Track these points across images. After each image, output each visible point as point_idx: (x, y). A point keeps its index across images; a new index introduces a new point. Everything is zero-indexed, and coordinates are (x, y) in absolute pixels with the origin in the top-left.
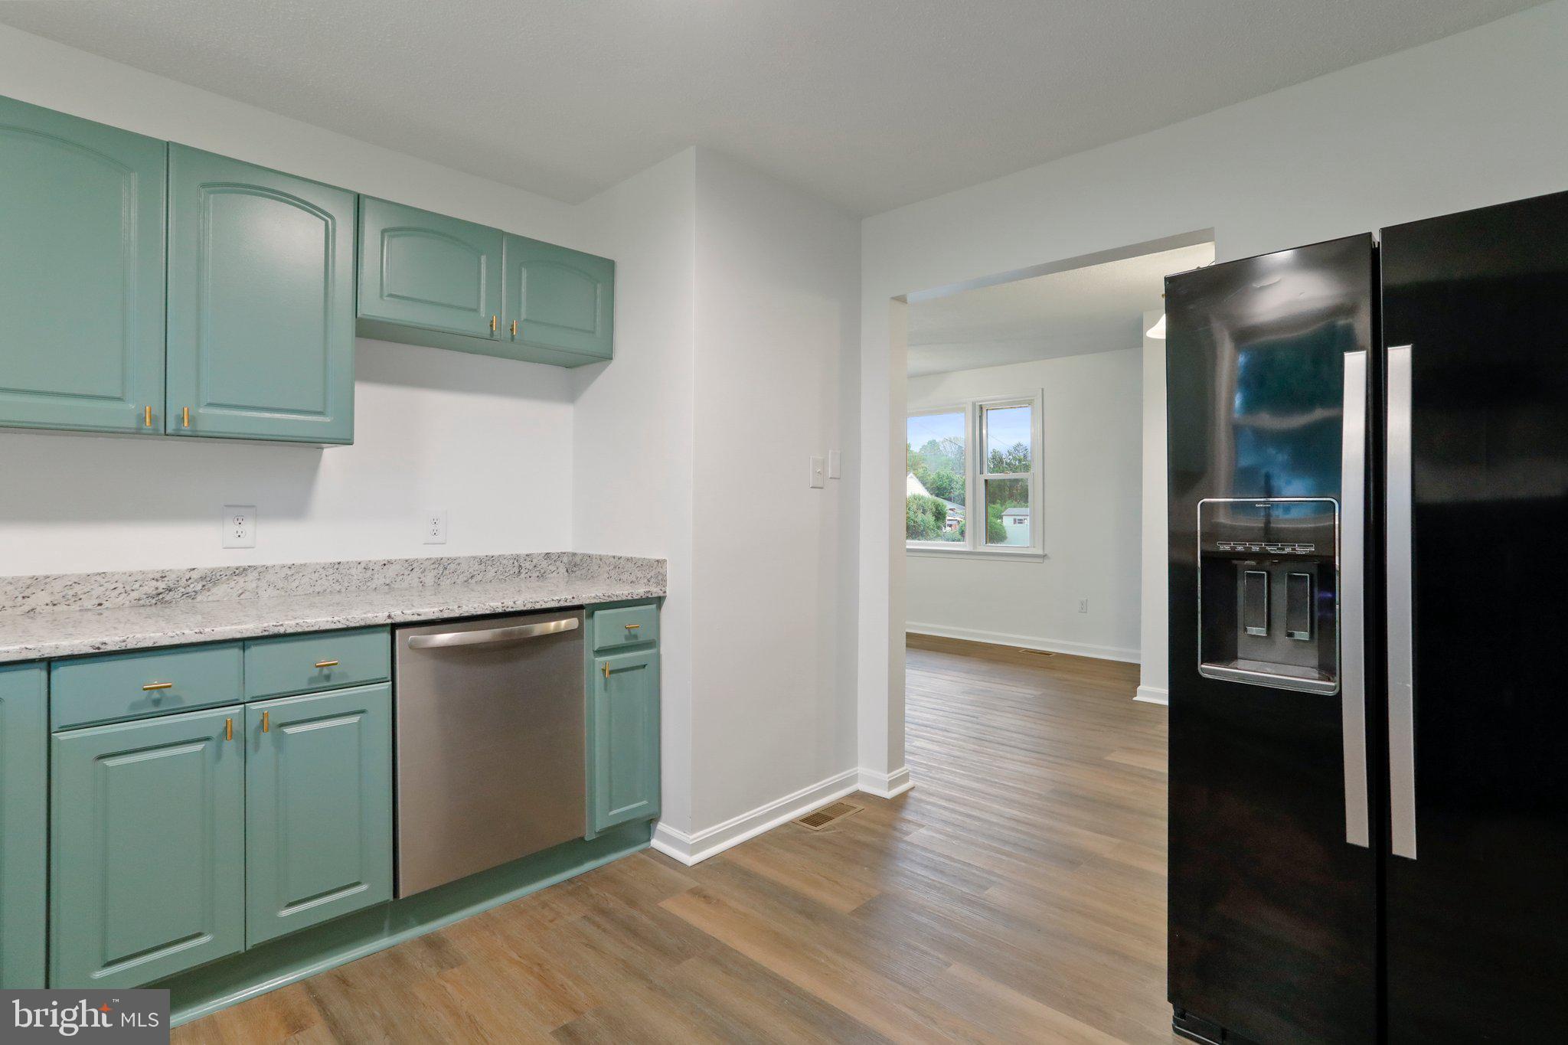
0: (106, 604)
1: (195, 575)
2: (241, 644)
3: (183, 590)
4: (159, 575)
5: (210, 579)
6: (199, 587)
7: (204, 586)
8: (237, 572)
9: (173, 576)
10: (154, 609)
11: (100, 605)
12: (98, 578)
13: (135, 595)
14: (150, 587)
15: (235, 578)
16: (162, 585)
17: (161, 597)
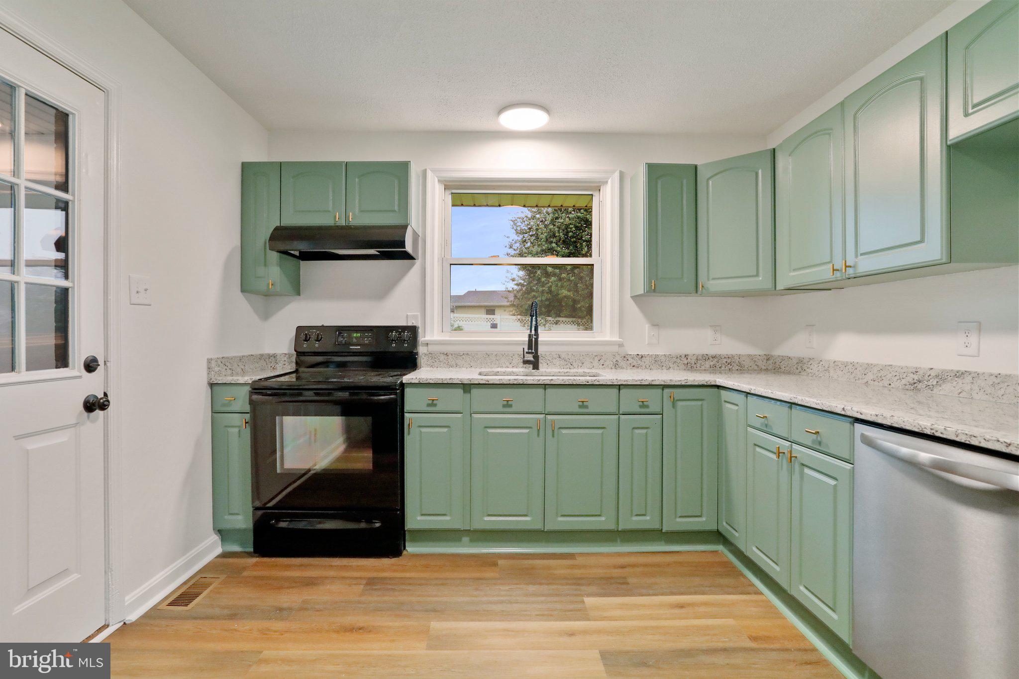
0: (893, 385)
1: (933, 373)
2: (789, 405)
3: (926, 383)
4: (914, 370)
5: (942, 377)
6: (935, 383)
7: (937, 382)
8: (958, 374)
9: (921, 372)
10: (912, 393)
11: (890, 384)
12: (889, 368)
13: (904, 381)
14: (911, 378)
15: (956, 379)
16: (916, 377)
17: (916, 385)
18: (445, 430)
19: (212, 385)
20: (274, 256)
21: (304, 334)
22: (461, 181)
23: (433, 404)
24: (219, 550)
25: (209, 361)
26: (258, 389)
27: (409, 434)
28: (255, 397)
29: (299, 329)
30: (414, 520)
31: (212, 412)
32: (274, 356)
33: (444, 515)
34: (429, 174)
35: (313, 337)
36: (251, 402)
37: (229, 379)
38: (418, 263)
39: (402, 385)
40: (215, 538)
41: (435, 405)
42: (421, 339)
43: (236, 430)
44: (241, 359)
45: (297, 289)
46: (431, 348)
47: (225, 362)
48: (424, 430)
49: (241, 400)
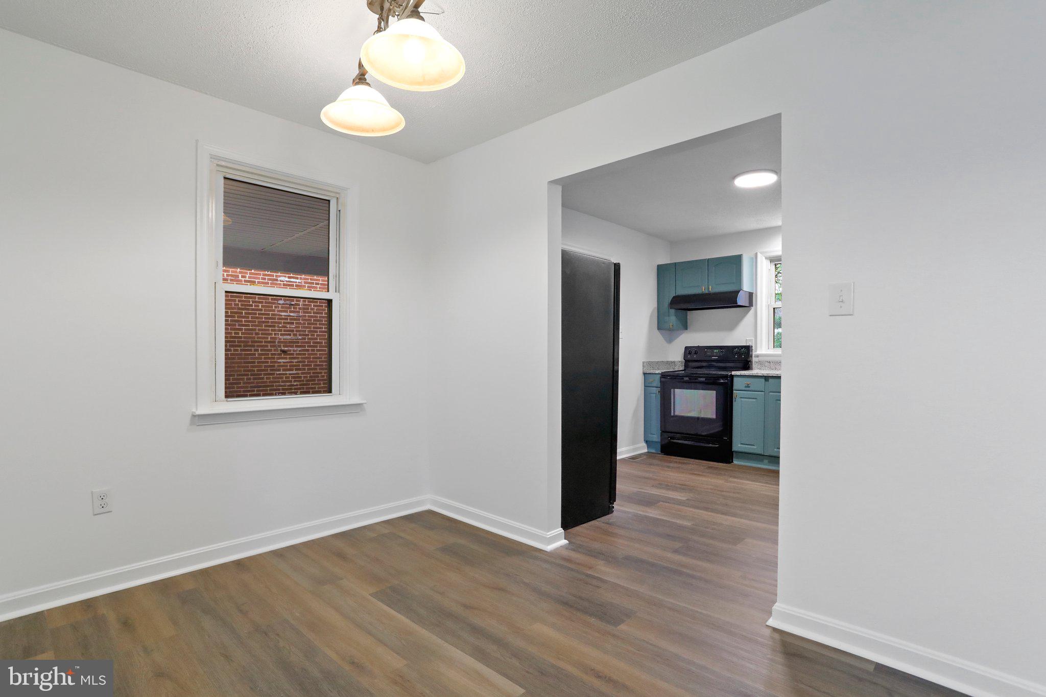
18: (754, 400)
19: (645, 374)
20: (672, 311)
21: (688, 351)
22: (777, 257)
23: (748, 386)
24: (646, 450)
25: (643, 363)
26: (663, 375)
27: (735, 401)
28: (662, 379)
29: (686, 348)
30: (737, 446)
31: (645, 386)
32: (674, 362)
33: (753, 445)
34: (759, 255)
35: (693, 352)
36: (661, 382)
37: (652, 371)
38: (753, 308)
39: (732, 376)
40: (644, 444)
41: (749, 387)
42: (754, 353)
43: (655, 395)
44: (658, 362)
45: (685, 327)
46: (760, 359)
47: (650, 364)
48: (742, 399)
49: (657, 381)
